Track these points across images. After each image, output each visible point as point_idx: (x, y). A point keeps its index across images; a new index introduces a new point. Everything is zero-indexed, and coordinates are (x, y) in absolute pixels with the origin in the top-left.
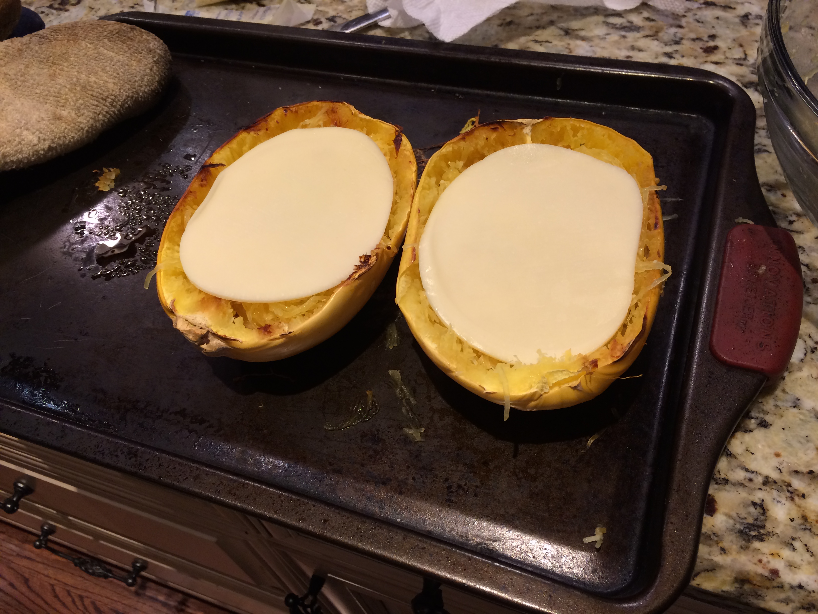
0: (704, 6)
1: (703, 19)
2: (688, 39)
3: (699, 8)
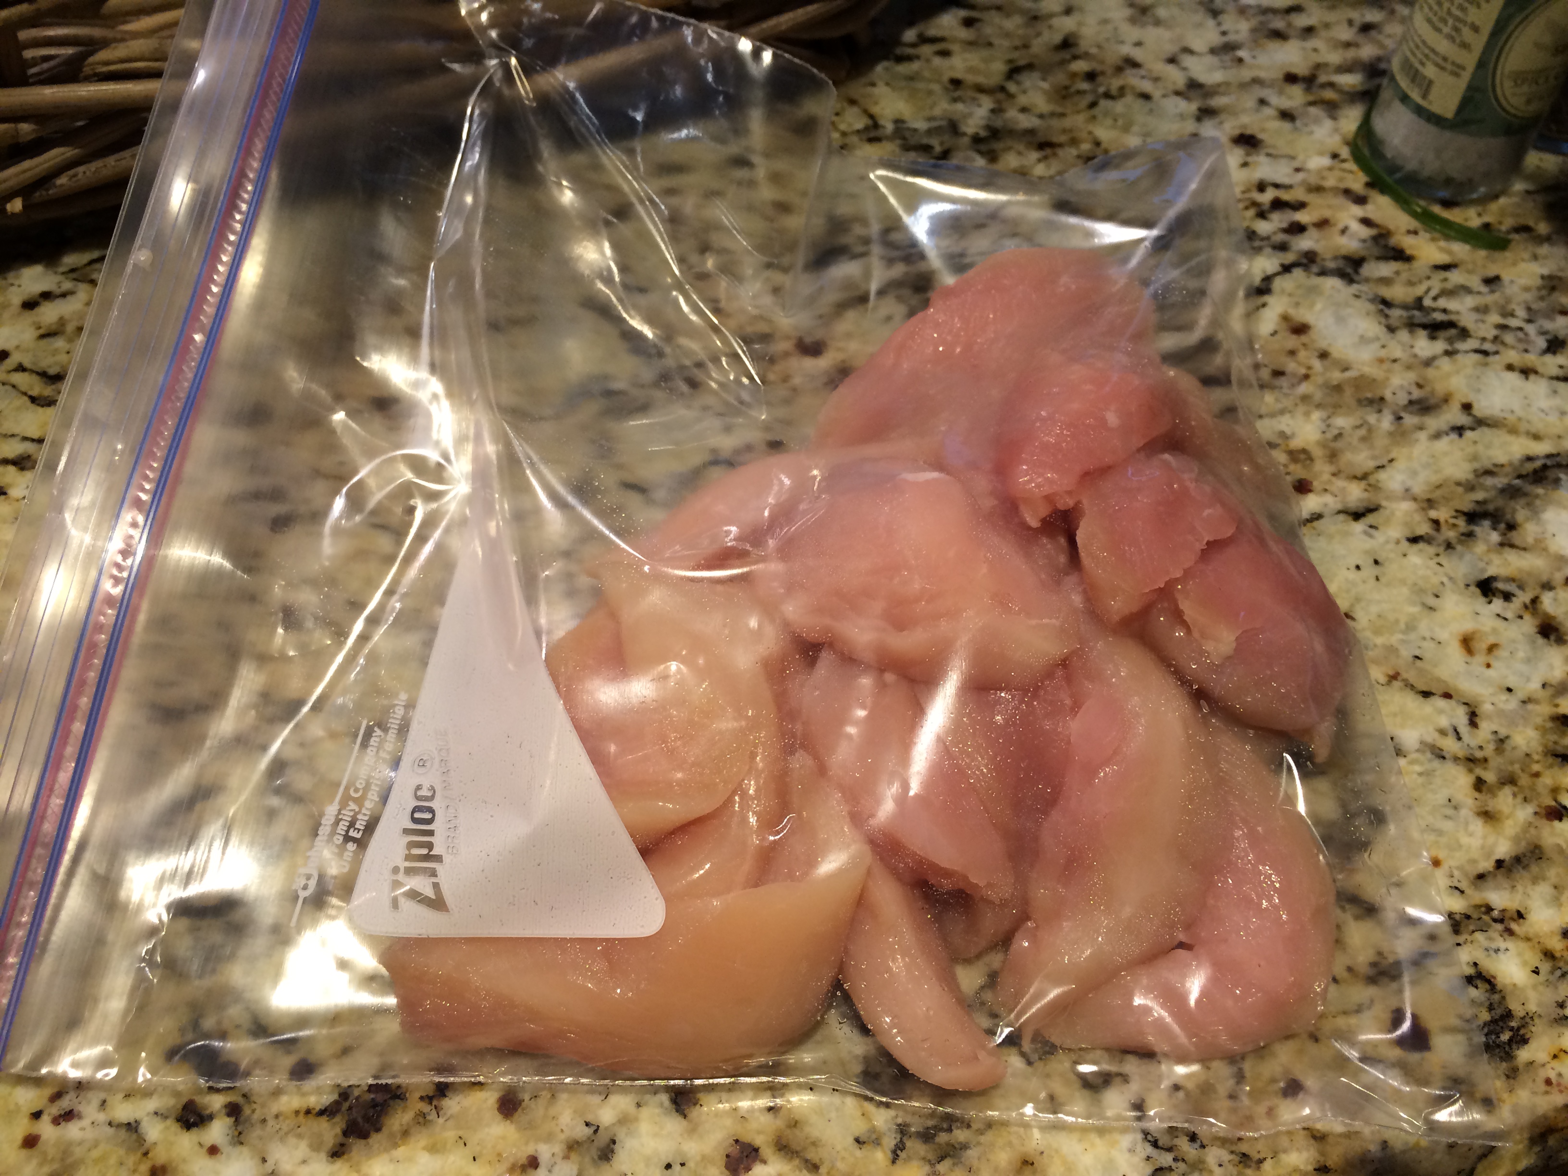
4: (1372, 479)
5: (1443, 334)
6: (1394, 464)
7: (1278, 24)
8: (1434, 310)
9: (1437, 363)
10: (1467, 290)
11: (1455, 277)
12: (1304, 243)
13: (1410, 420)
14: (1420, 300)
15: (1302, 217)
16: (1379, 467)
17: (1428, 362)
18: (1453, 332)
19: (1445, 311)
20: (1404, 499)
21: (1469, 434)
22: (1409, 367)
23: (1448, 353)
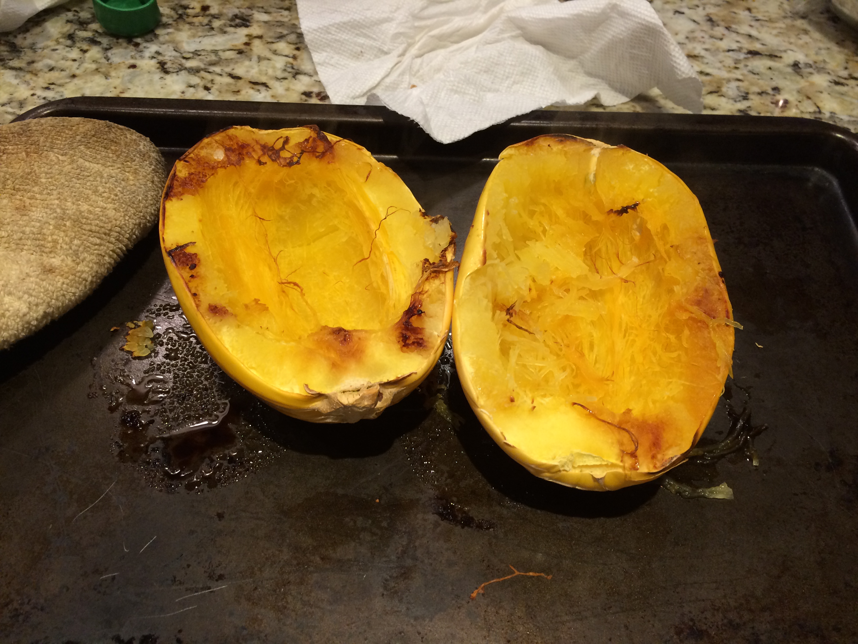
0: (749, 56)
1: (756, 71)
2: (754, 93)
3: (746, 58)
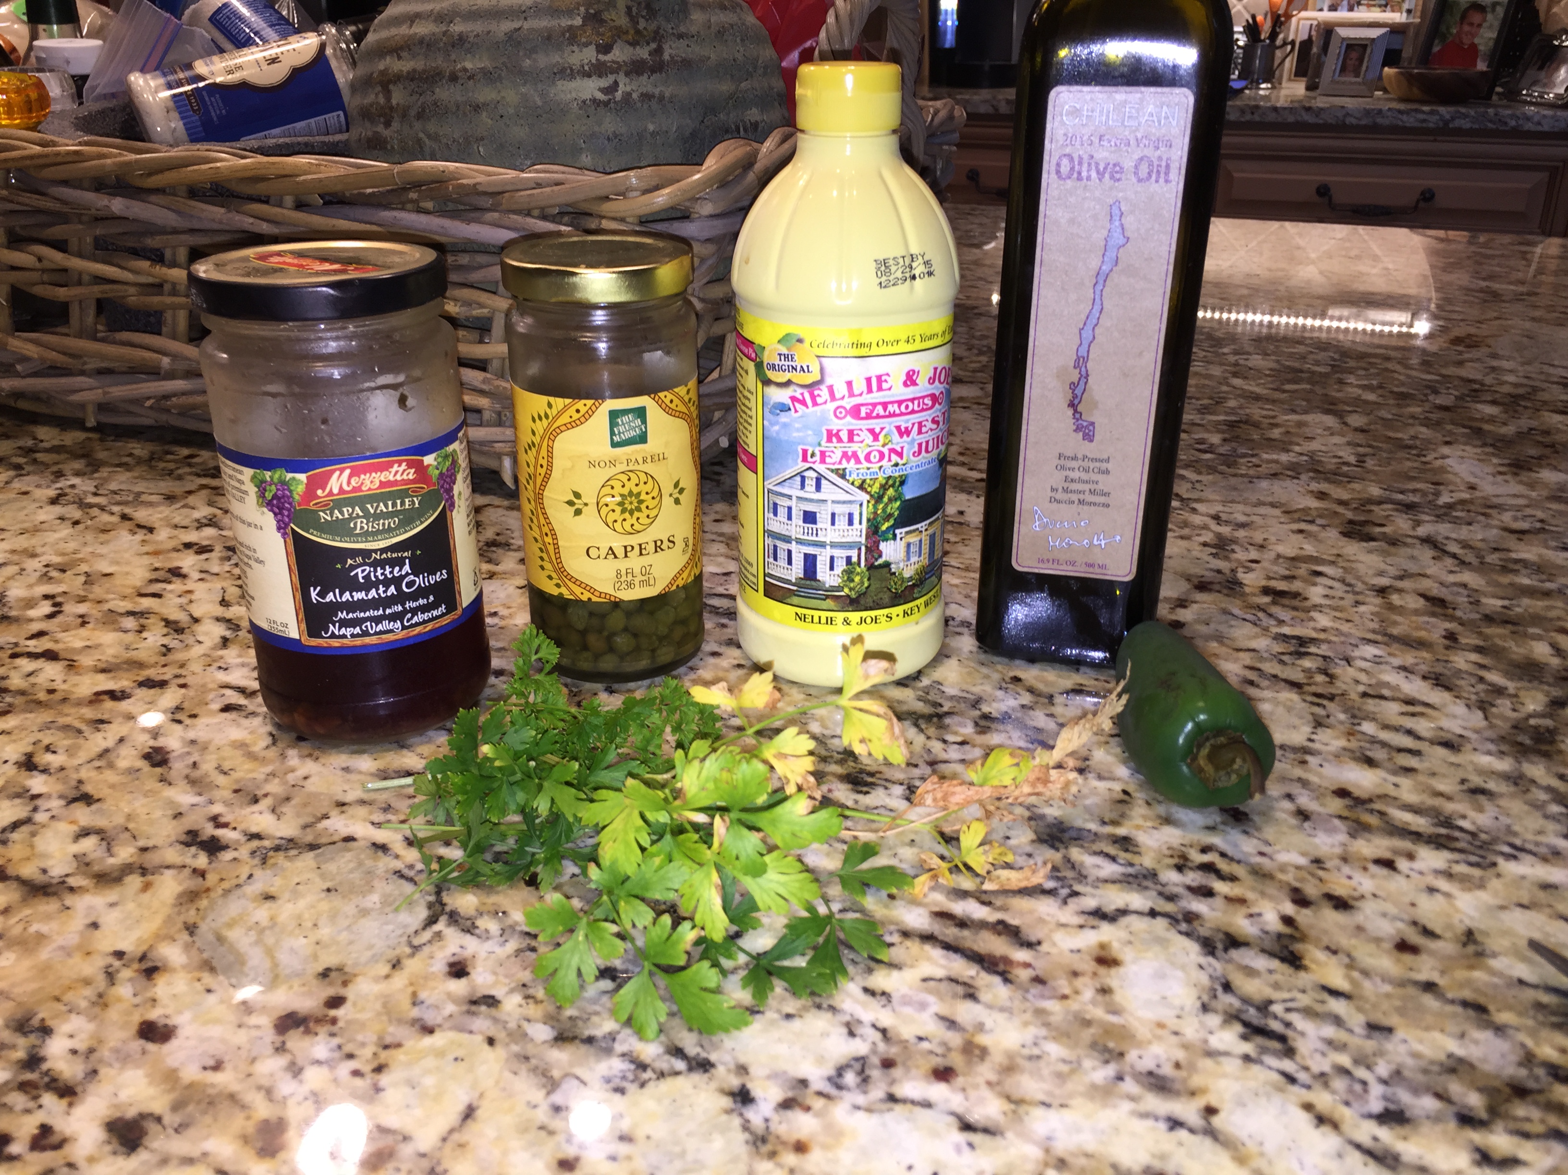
4: (1022, 1109)
5: (1260, 1040)
6: (1064, 1111)
7: (1379, 754)
8: (1276, 1017)
9: (1222, 1059)
10: (1338, 1021)
11: (1337, 1006)
12: (1199, 906)
13: (1129, 1086)
14: (1270, 1002)
15: (1220, 887)
16: (1044, 1104)
17: (1211, 1054)
18: (1276, 1045)
19: (1288, 1025)
20: (1036, 1143)
21: (1183, 1134)
22: (1186, 1047)
23: (1247, 1058)
